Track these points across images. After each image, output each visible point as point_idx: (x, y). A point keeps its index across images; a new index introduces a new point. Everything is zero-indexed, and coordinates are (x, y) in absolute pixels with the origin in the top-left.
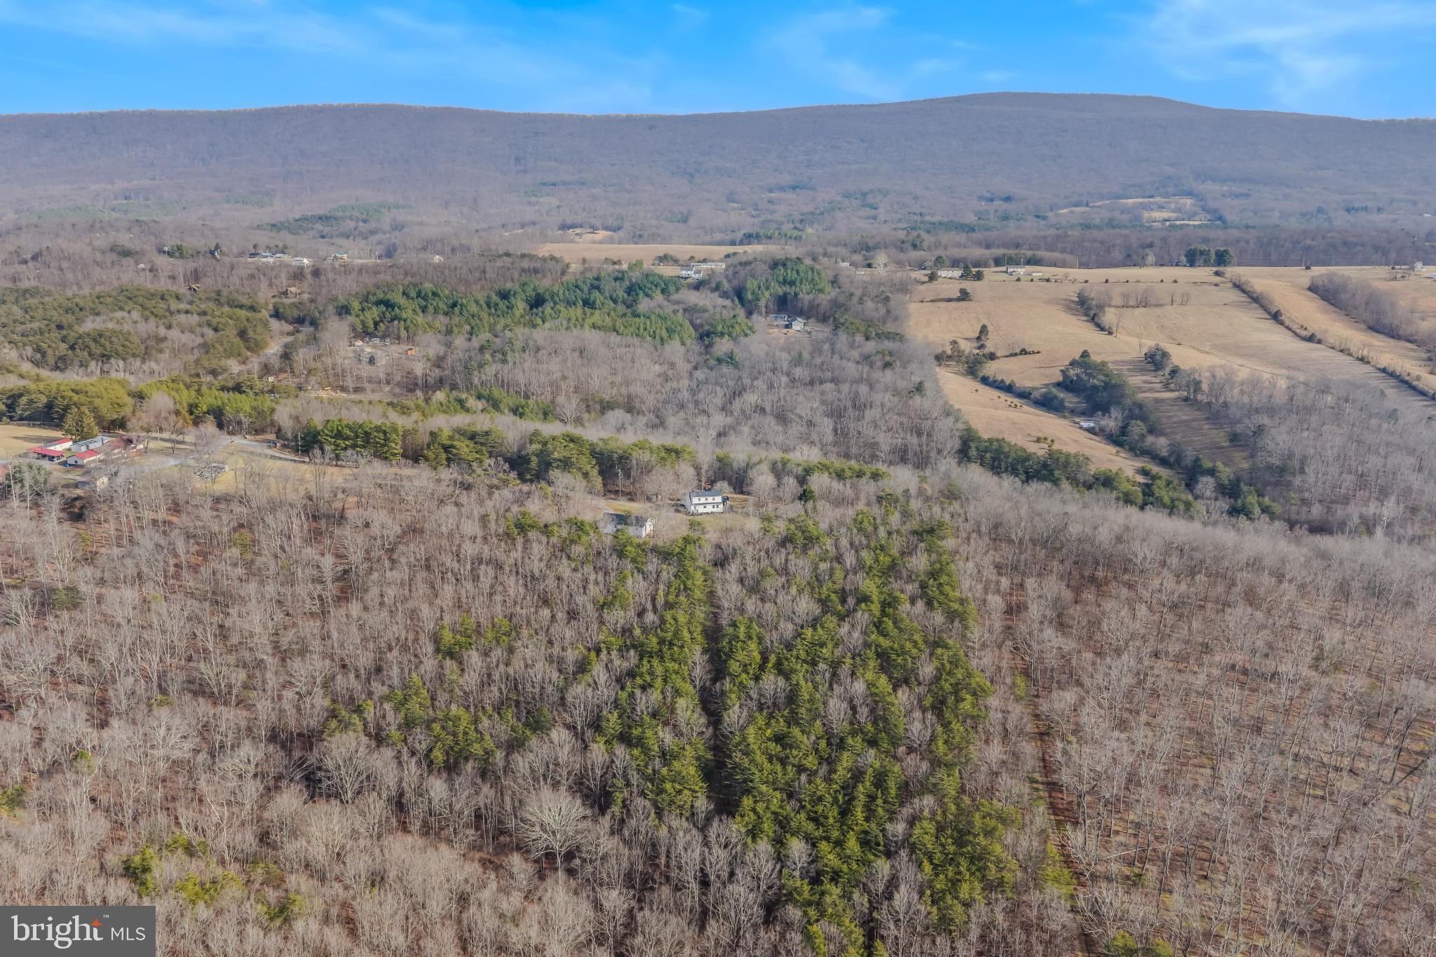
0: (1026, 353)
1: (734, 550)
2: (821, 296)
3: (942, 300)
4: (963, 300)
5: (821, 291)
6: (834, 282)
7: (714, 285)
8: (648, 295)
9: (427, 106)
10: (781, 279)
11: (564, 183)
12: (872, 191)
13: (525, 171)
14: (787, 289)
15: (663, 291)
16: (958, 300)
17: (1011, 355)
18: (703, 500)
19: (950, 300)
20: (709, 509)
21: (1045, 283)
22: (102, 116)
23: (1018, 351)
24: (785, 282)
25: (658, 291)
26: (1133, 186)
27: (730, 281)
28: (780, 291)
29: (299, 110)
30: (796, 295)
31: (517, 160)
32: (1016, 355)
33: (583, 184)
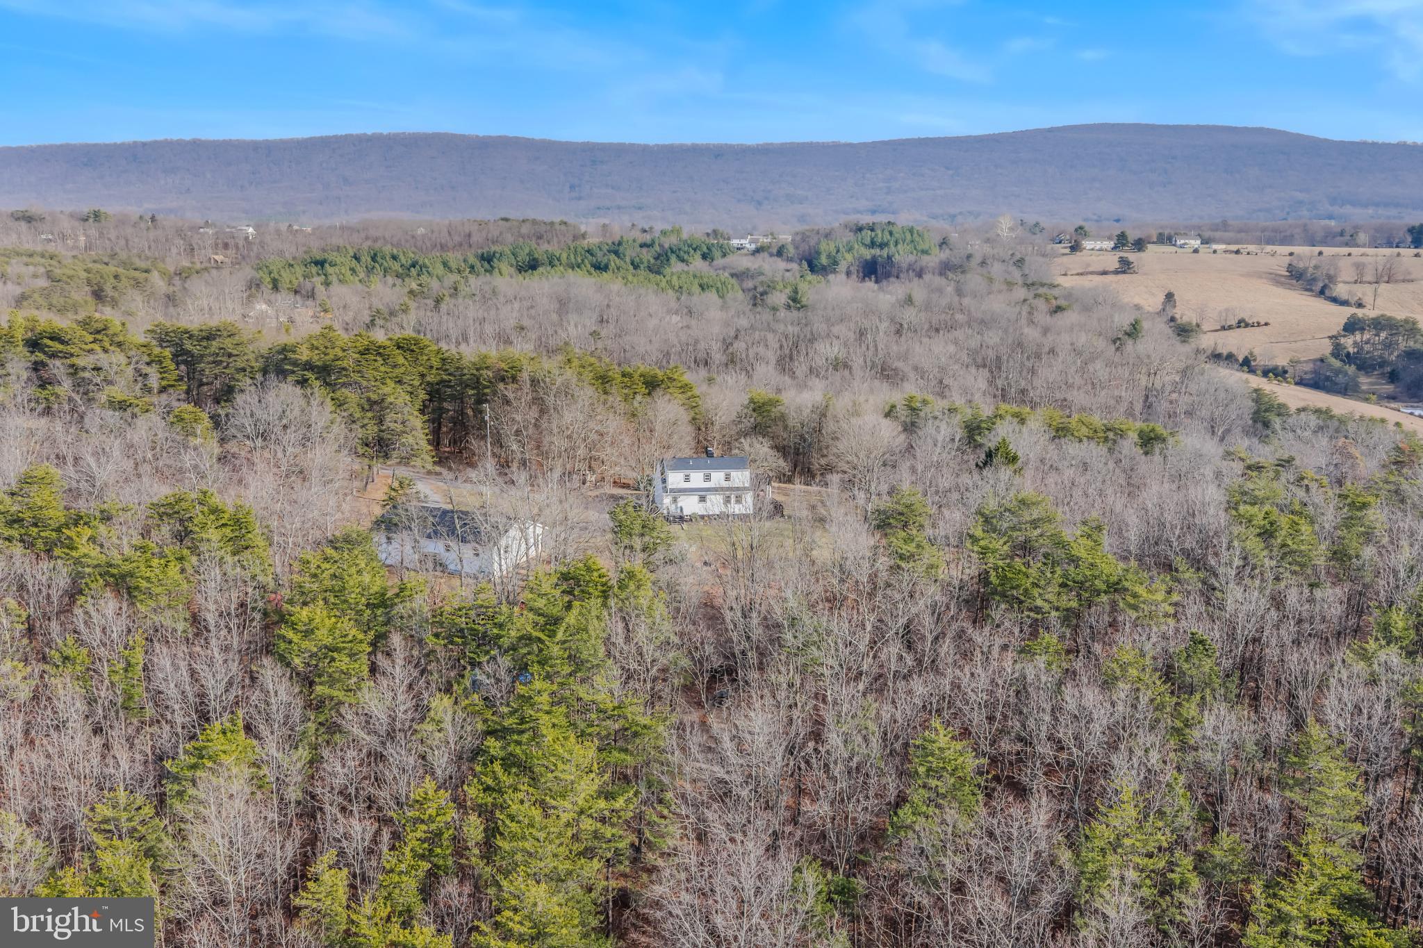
0: (1247, 325)
1: (771, 626)
2: (925, 258)
3: (1092, 273)
4: (1124, 272)
5: (925, 252)
6: (944, 243)
7: (775, 251)
8: (683, 261)
9: (481, 134)
10: (868, 241)
11: (619, 208)
12: (961, 213)
13: (580, 198)
14: (877, 252)
15: (704, 257)
16: (1116, 272)
17: (1223, 328)
18: (697, 480)
19: (1105, 273)
20: (715, 505)
21: (1233, 256)
22: (144, 144)
23: (1234, 322)
24: (873, 244)
25: (698, 256)
26: (1260, 210)
27: (797, 248)
28: (868, 254)
29: (347, 138)
30: (889, 258)
31: (572, 187)
32: (1230, 328)
33: (640, 208)
